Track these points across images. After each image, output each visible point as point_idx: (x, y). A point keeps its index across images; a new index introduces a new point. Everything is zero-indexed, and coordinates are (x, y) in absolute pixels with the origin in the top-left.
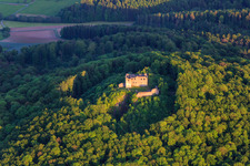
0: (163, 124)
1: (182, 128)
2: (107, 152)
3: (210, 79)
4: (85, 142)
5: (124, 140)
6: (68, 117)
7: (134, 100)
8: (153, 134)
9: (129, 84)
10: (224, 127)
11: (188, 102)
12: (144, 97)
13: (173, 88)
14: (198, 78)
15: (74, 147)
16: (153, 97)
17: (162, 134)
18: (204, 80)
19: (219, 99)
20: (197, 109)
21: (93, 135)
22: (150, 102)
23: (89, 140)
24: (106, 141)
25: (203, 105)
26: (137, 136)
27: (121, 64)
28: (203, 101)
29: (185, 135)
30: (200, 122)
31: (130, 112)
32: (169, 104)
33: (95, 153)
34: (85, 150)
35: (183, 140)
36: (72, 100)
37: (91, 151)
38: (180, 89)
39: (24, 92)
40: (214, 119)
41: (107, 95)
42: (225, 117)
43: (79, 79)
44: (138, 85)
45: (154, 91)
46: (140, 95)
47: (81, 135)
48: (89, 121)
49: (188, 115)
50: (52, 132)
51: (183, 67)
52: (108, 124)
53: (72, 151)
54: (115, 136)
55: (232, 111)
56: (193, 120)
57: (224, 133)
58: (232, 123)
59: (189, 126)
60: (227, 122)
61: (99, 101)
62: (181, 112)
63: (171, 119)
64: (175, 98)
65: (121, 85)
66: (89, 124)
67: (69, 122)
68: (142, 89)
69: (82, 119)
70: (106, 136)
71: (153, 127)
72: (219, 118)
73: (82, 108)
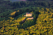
0: (31, 27)
1: (35, 29)
2: (14, 33)
5: (20, 30)
6: (8, 22)
7: (27, 20)
9: (27, 15)
12: (29, 19)
13: (37, 18)
15: (7, 31)
16: (32, 19)
19: (48, 22)
20: (41, 24)
21: (12, 28)
22: (30, 21)
25: (43, 24)
26: (23, 30)
28: (43, 23)
31: (25, 23)
34: (9, 32)
36: (11, 18)
37: (10, 32)
40: (44, 28)
41: (21, 18)
42: (48, 28)
44: (29, 16)
47: (9, 28)
49: (38, 26)
50: (3, 26)
53: (6, 31)
54: (18, 29)
56: (39, 27)
60: (48, 29)
61: (18, 19)
65: (25, 15)
66: (12, 25)
67: (8, 24)
70: (15, 29)
71: (28, 28)
72: (46, 28)
73: (13, 20)
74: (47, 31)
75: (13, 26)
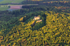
0: (43, 28)
1: (47, 29)
2: (30, 35)
3: (54, 17)
4: (25, 32)
5: (34, 32)
7: (36, 23)
8: (40, 30)
9: (35, 19)
10: (57, 28)
11: (49, 23)
13: (45, 20)
14: (51, 17)
15: (22, 34)
17: (42, 30)
18: (52, 18)
19: (56, 22)
20: (51, 24)
21: (26, 31)
22: (40, 23)
23: (26, 32)
24: (29, 32)
26: (37, 31)
27: (34, 14)
29: (48, 31)
30: (51, 27)
31: (35, 25)
32: (44, 23)
33: (27, 35)
34: (25, 34)
35: (47, 32)
36: (22, 23)
37: (26, 34)
38: (47, 20)
39: (12, 21)
40: (54, 27)
42: (57, 26)
43: (24, 18)
44: (37, 19)
45: (41, 20)
46: (38, 21)
47: (24, 31)
48: (26, 27)
50: (17, 30)
51: (48, 15)
52: (30, 28)
53: (22, 35)
54: (32, 31)
55: (59, 25)
56: (50, 27)
57: (57, 30)
58: (59, 28)
59: (49, 28)
60: (58, 27)
61: (28, 23)
62: (47, 25)
63: (45, 27)
64: (46, 22)
65: (33, 19)
67: (21, 28)
68: (38, 20)
69: (24, 27)
71: (40, 29)
72: (56, 26)
73: (24, 25)
74: (58, 29)
75: (26, 29)
